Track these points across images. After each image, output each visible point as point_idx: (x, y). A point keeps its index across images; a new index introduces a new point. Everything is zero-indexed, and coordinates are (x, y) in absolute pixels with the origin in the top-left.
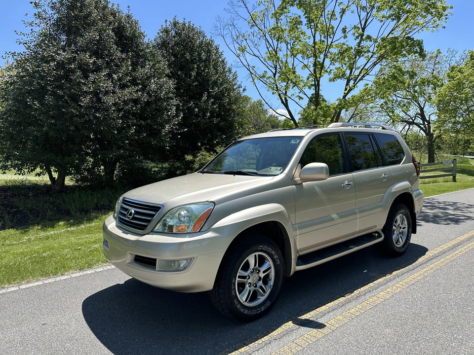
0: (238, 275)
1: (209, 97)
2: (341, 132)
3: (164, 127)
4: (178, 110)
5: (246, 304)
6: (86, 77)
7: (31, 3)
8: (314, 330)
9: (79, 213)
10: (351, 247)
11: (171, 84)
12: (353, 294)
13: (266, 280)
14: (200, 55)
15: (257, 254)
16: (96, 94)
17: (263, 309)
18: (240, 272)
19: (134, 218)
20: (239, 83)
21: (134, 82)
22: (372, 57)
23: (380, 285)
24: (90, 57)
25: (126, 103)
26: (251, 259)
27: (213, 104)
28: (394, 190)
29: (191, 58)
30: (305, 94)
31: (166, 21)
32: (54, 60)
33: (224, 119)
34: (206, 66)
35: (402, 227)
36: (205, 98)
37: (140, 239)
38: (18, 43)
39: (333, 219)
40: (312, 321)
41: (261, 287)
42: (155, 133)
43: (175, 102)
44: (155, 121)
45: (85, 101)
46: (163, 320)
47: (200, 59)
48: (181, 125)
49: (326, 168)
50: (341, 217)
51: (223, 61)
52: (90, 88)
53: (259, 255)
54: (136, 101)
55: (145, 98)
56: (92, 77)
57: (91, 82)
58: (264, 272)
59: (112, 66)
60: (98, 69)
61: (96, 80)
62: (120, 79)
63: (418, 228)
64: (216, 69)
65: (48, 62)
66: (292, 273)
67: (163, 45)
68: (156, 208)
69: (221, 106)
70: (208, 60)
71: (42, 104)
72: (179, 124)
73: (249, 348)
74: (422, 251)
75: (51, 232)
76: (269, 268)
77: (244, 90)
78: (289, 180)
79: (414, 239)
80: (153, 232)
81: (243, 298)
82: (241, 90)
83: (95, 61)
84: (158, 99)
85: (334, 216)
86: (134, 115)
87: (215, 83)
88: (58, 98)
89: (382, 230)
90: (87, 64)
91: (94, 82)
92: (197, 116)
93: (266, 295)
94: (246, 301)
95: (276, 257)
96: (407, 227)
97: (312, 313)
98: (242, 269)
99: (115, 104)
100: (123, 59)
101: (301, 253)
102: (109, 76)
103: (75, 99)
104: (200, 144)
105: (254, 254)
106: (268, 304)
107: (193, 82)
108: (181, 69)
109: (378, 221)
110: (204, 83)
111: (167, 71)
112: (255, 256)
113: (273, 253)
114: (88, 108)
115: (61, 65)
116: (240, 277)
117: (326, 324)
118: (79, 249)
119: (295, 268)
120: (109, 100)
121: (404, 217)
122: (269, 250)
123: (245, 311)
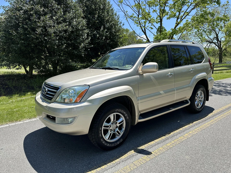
1: (104, 28)
2: (168, 45)
3: (81, 45)
4: (88, 35)
5: (108, 141)
6: (39, 18)
8: (145, 156)
9: (38, 88)
10: (171, 109)
11: (84, 22)
12: (170, 135)
13: (120, 128)
14: (100, 6)
15: (115, 114)
16: (44, 27)
17: (118, 143)
18: (105, 124)
19: (47, 94)
20: (120, 21)
21: (64, 21)
22: (190, 5)
23: (186, 129)
24: (41, 7)
25: (60, 32)
26: (112, 117)
27: (106, 32)
28: (197, 77)
29: (95, 8)
30: (154, 26)
32: (22, 9)
33: (112, 40)
34: (103, 12)
35: (201, 97)
36: (102, 29)
37: (48, 106)
38: (6, 1)
39: (161, 94)
40: (145, 150)
41: (117, 132)
42: (76, 47)
43: (86, 31)
44: (76, 41)
45: (39, 31)
46: (64, 148)
47: (100, 8)
48: (90, 44)
49: (157, 65)
50: (165, 93)
51: (112, 9)
52: (41, 24)
53: (116, 115)
54: (66, 31)
55: (70, 29)
56: (42, 18)
57: (42, 21)
58: (119, 123)
59: (53, 12)
60: (45, 14)
61: (44, 20)
62: (57, 20)
63: (210, 98)
64: (108, 14)
65: (19, 11)
66: (136, 123)
68: (57, 88)
69: (111, 33)
70: (104, 9)
71: (17, 33)
72: (89, 43)
73: (107, 166)
74: (211, 110)
75: (24, 98)
76: (123, 121)
77: (123, 25)
78: (136, 72)
79: (207, 104)
80: (55, 102)
81: (106, 138)
82: (122, 24)
83: (43, 10)
84: (78, 30)
85: (162, 92)
86: (65, 38)
87: (108, 21)
88: (25, 29)
89: (189, 99)
90: (39, 11)
91: (43, 21)
92: (98, 38)
93: (121, 136)
94: (108, 139)
95: (126, 115)
96: (203, 97)
97: (146, 145)
98: (106, 122)
99: (54, 33)
100: (59, 9)
101: (142, 113)
102: (51, 17)
103: (34, 30)
104: (99, 54)
105: (113, 114)
106: (122, 140)
107: (96, 21)
108: (90, 14)
109: (188, 95)
110: (102, 21)
111: (82, 15)
112: (114, 115)
113: (125, 113)
114: (40, 35)
115: (26, 12)
116: (104, 126)
117: (152, 152)
118: (32, 107)
119: (138, 120)
120: (51, 30)
121: (202, 92)
122: (122, 111)
123: (107, 145)
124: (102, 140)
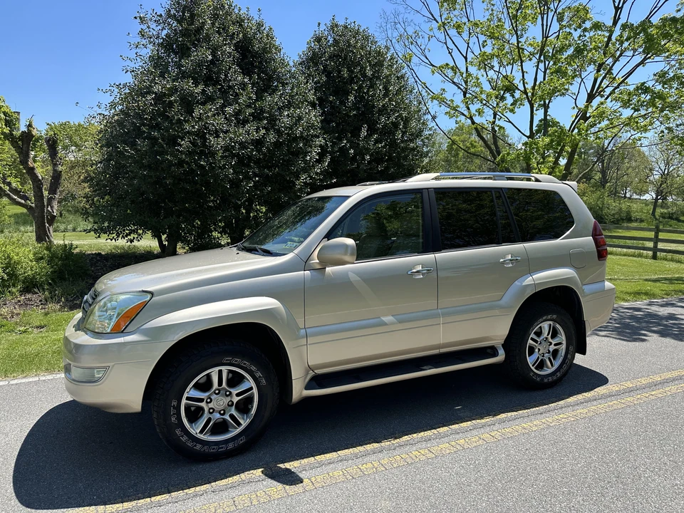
0: (186, 395)
1: (372, 130)
2: (428, 189)
3: (298, 178)
4: (322, 155)
5: (201, 436)
7: (136, 18)
8: (280, 486)
11: (314, 116)
12: (396, 441)
13: (243, 407)
14: (363, 69)
15: (223, 368)
17: (231, 446)
18: (191, 392)
21: (257, 117)
24: (196, 84)
25: (243, 145)
26: (213, 375)
27: (377, 141)
28: (530, 281)
29: (350, 76)
30: (510, 122)
31: (319, 24)
32: (149, 93)
35: (553, 343)
36: (364, 133)
38: (125, 71)
41: (232, 416)
43: (320, 141)
44: (289, 170)
47: (364, 75)
48: (327, 174)
52: (193, 127)
53: (228, 371)
54: (258, 143)
55: (272, 137)
56: (197, 112)
57: (197, 118)
58: (238, 395)
59: (227, 94)
60: (207, 101)
61: (201, 116)
62: (237, 114)
65: (143, 95)
66: (295, 400)
67: (312, 60)
69: (393, 144)
70: (376, 76)
71: (137, 151)
72: (323, 172)
76: (250, 389)
80: (85, 328)
81: (195, 427)
83: (203, 90)
84: (293, 139)
86: (258, 162)
87: (383, 111)
89: (503, 345)
90: (192, 94)
91: (200, 119)
92: (353, 159)
93: (241, 428)
94: (201, 432)
95: (259, 374)
96: (564, 342)
98: (193, 388)
99: (227, 149)
101: (319, 372)
102: (221, 110)
105: (217, 369)
106: (242, 440)
107: (350, 111)
108: (335, 93)
109: (497, 330)
110: (366, 113)
111: (311, 97)
112: (220, 372)
113: (253, 368)
115: (159, 98)
116: (188, 399)
117: (305, 480)
119: (300, 391)
120: (217, 143)
121: (558, 326)
122: (245, 364)
123: (195, 446)
124: (178, 432)
